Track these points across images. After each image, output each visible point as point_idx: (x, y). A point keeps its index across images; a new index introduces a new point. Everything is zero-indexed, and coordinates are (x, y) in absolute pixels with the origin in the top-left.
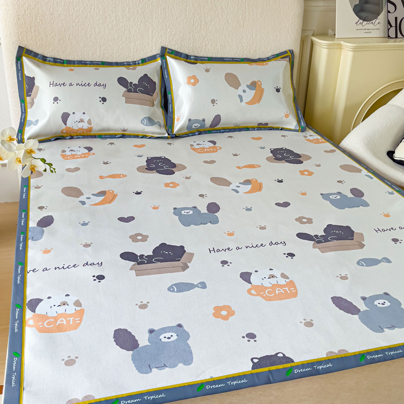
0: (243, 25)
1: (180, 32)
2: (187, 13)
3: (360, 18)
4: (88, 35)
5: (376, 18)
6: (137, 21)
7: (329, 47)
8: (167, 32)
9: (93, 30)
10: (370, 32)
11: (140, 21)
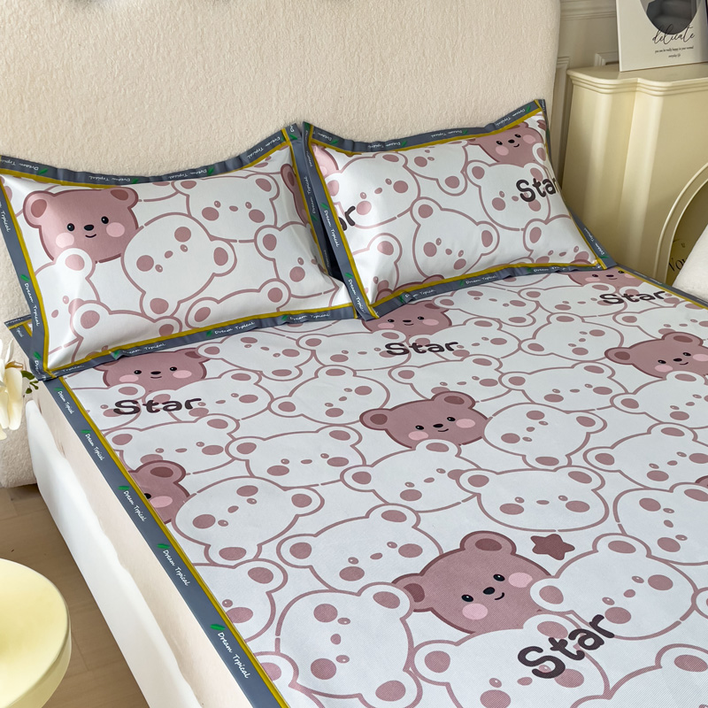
3: (660, 29)
5: (687, 26)
10: (679, 55)
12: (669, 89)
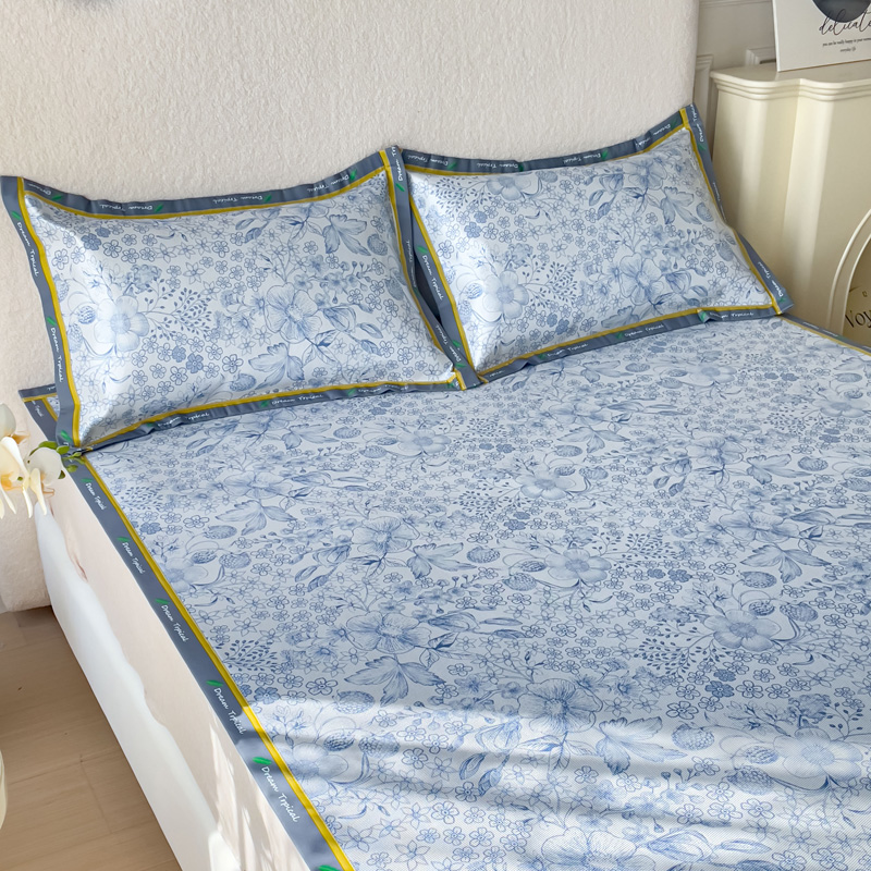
0: (562, 62)
1: (407, 94)
2: (424, 42)
3: (829, 14)
4: (171, 128)
5: (863, 11)
6: (298, 75)
7: (771, 97)
8: (376, 100)
9: (182, 113)
10: (854, 49)
11: (305, 77)
12: (841, 92)
